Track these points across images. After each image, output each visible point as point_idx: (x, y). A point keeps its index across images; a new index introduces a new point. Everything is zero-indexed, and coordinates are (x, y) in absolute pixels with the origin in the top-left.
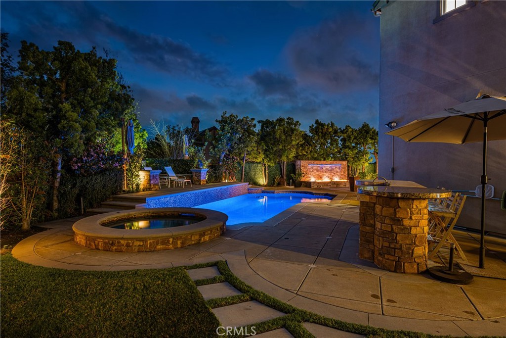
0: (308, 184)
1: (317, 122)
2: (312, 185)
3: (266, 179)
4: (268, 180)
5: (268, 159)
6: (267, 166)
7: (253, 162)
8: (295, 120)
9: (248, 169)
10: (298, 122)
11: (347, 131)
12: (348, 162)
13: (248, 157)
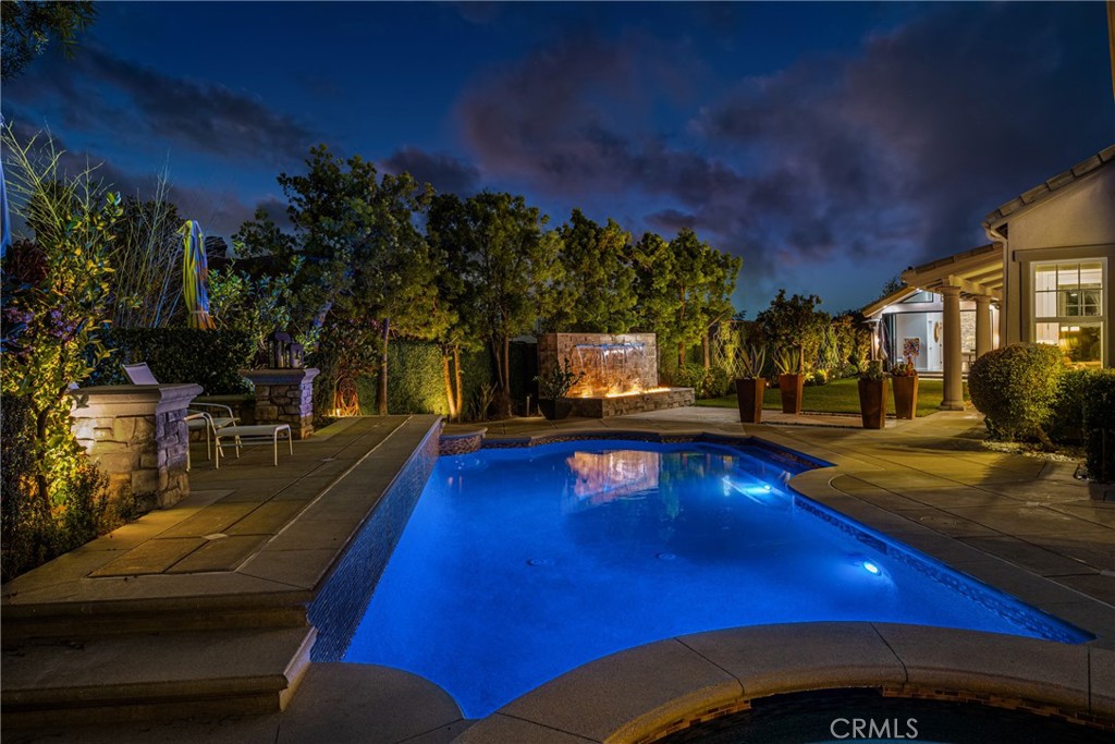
0: (594, 408)
1: (577, 218)
2: (604, 410)
3: (455, 397)
4: (464, 399)
5: (467, 327)
6: (457, 352)
7: (416, 341)
8: (528, 204)
9: (396, 365)
10: (533, 211)
11: (657, 248)
12: (657, 336)
13: (401, 320)
